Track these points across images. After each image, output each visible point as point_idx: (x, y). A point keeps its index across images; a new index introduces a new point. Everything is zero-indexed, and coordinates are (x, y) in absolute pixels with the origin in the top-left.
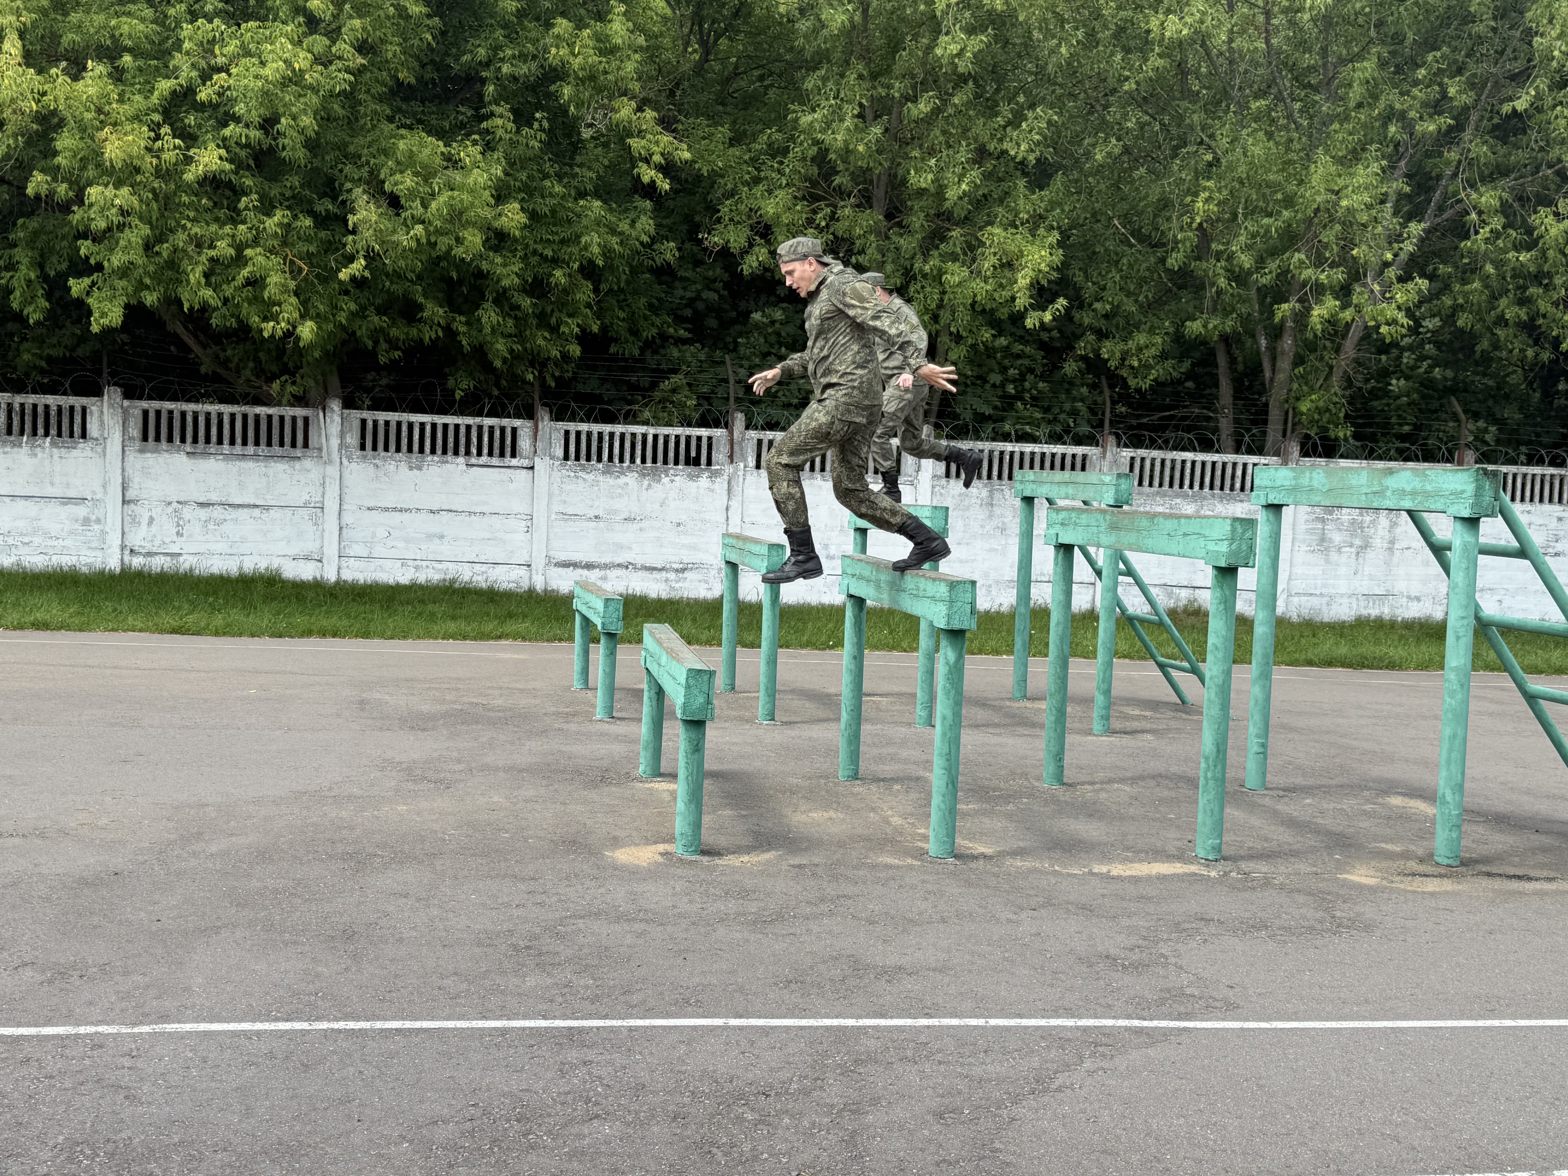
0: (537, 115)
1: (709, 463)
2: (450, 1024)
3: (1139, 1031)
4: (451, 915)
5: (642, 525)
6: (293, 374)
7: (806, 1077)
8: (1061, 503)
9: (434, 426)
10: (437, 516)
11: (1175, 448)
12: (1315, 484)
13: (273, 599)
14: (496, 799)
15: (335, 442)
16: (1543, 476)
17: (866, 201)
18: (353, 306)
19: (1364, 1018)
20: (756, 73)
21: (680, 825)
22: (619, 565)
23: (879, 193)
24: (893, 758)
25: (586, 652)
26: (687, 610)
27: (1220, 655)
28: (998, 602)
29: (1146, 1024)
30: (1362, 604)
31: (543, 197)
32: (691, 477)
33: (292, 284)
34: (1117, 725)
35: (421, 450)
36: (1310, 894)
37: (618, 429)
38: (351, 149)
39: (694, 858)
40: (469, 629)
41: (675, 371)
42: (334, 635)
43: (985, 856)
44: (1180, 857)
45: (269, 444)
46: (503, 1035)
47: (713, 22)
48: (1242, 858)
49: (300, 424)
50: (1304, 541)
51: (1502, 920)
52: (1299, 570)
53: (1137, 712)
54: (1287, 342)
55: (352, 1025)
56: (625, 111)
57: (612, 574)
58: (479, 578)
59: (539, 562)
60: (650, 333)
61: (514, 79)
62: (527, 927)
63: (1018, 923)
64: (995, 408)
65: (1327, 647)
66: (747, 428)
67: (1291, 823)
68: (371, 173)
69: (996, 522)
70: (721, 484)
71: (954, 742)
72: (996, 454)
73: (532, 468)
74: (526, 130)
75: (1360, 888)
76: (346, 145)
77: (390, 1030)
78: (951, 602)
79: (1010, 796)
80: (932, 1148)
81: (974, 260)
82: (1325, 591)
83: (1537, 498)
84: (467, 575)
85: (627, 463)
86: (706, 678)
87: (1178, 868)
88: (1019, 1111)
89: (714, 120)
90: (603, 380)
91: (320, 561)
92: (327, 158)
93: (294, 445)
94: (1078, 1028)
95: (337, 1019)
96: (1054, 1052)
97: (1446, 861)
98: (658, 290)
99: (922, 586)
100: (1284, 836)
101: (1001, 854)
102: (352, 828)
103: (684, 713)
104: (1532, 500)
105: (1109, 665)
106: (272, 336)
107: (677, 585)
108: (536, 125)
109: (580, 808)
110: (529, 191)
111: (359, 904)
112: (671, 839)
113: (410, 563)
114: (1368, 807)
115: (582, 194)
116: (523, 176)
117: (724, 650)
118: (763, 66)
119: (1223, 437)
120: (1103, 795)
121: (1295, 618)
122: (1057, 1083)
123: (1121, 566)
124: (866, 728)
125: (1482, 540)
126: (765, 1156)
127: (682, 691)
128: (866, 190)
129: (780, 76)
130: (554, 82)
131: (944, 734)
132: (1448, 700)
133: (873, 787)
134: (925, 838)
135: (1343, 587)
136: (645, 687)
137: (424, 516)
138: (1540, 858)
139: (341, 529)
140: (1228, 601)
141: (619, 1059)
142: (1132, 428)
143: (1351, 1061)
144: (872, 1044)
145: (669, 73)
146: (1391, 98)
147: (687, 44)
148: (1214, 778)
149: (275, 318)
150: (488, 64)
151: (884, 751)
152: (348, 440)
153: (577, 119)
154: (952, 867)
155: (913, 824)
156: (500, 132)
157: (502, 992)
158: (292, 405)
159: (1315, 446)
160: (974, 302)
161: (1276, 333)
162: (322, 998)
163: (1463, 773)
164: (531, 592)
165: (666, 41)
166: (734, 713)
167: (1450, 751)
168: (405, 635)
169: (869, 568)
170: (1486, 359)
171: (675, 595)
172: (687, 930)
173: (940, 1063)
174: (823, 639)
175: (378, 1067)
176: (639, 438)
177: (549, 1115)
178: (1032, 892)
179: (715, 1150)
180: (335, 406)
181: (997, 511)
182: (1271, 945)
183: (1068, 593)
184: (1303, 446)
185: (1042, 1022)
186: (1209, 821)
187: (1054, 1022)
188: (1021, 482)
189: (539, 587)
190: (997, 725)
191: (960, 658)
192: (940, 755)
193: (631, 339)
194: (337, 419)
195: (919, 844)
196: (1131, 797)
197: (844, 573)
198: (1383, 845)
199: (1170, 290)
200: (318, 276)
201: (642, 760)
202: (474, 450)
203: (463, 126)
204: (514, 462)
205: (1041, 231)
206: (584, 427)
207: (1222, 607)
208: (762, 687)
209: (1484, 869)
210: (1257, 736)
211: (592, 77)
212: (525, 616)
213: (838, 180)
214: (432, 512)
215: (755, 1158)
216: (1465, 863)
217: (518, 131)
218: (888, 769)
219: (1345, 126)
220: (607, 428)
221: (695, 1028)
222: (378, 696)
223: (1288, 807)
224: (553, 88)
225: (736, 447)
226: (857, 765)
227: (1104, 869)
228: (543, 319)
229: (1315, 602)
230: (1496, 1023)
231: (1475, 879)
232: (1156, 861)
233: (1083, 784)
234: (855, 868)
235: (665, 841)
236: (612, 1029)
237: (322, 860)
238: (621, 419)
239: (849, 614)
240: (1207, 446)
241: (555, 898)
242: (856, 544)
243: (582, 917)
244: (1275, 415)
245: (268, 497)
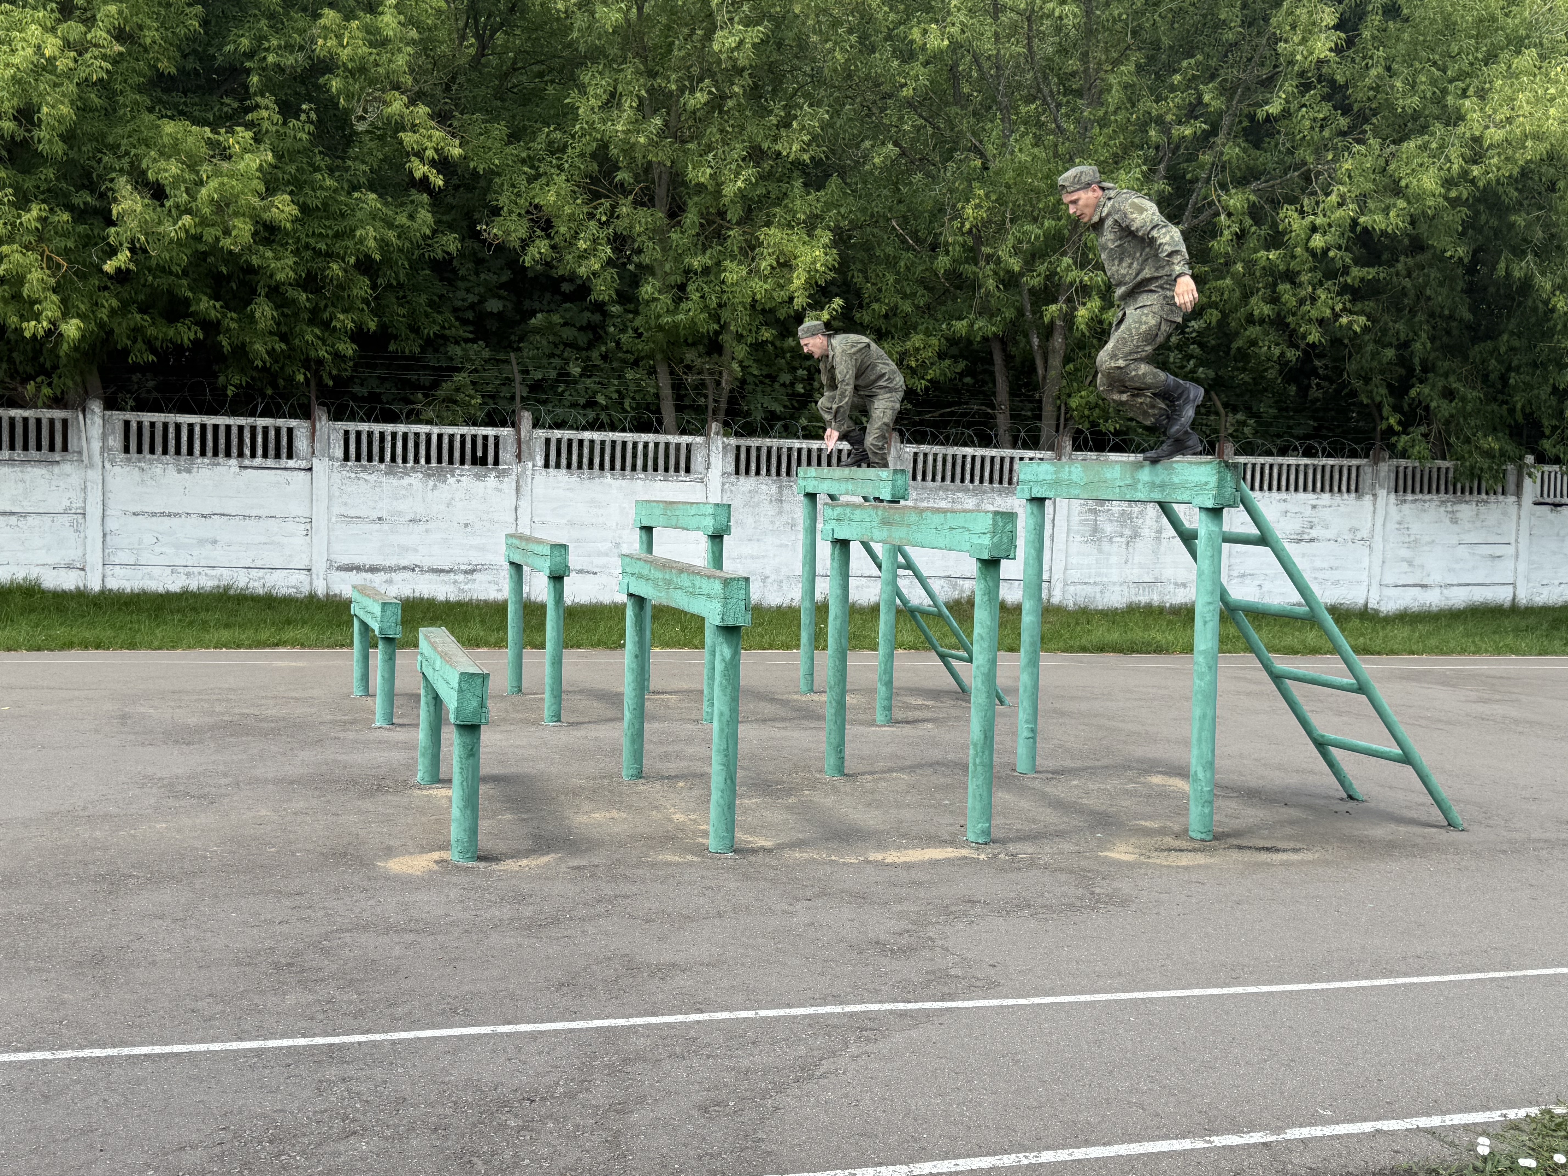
0: (304, 107)
1: (496, 462)
2: (203, 1047)
3: (903, 1014)
4: (209, 934)
5: (429, 526)
6: (49, 375)
7: (572, 1080)
8: (843, 499)
9: (203, 427)
10: (209, 521)
11: (956, 444)
12: (1074, 477)
13: (33, 610)
14: (263, 812)
15: (96, 445)
16: (1298, 466)
17: (645, 200)
18: (115, 303)
19: (1117, 991)
20: (536, 68)
21: (456, 832)
22: (405, 568)
23: (661, 192)
24: (679, 756)
25: (366, 658)
26: (477, 612)
27: (985, 645)
28: (789, 597)
29: (910, 1006)
30: (1133, 591)
31: (314, 190)
32: (478, 477)
33: (52, 281)
34: (898, 714)
35: (190, 452)
36: (1071, 872)
37: (401, 428)
38: (110, 140)
39: (470, 864)
40: (243, 637)
41: (458, 370)
42: (98, 647)
43: (764, 850)
44: (952, 842)
45: (25, 448)
46: (258, 1056)
47: (489, 17)
48: (1011, 840)
49: (58, 426)
50: (1078, 532)
51: (1249, 891)
52: (1073, 560)
53: (920, 702)
54: (1058, 341)
55: (97, 1052)
56: (397, 105)
57: (398, 577)
58: (256, 584)
59: (320, 567)
60: (430, 330)
61: (279, 68)
62: (290, 943)
63: (792, 914)
64: (785, 407)
65: (1101, 633)
66: (535, 426)
67: (1058, 805)
68: (132, 163)
69: (785, 518)
70: (509, 484)
71: (731, 738)
72: (785, 450)
73: (310, 469)
74: (293, 122)
75: (1119, 864)
76: (104, 135)
77: (137, 1056)
78: (726, 599)
79: (791, 789)
80: (696, 1143)
81: (753, 260)
82: (1098, 580)
83: (1292, 487)
84: (242, 581)
85: (411, 463)
86: (480, 681)
87: (949, 853)
88: (784, 1100)
89: (493, 116)
90: (382, 380)
91: (83, 569)
92: (84, 149)
93: (52, 448)
94: (844, 1014)
95: (81, 1047)
96: (820, 1039)
97: (1199, 836)
98: (439, 287)
99: (698, 584)
100: (1050, 817)
101: (780, 847)
102: (106, 849)
103: (457, 718)
104: (1287, 489)
105: (890, 656)
106: (34, 335)
107: (466, 587)
108: (303, 117)
109: (355, 818)
110: (296, 186)
111: (111, 926)
112: (446, 847)
113: (181, 570)
114: (1130, 786)
115: (355, 188)
116: (292, 168)
117: (509, 653)
118: (541, 62)
119: (1001, 432)
120: (883, 784)
121: (1071, 606)
122: (822, 1070)
123: (900, 559)
124: (649, 727)
125: (1226, 528)
126: (527, 1161)
127: (455, 695)
128: (647, 188)
129: (560, 72)
130: (324, 74)
131: (722, 730)
132: (1197, 681)
133: (658, 786)
134: (706, 834)
135: (1114, 575)
136: (422, 692)
137: (193, 520)
138: (1288, 830)
139: (104, 535)
140: (992, 592)
141: (379, 1074)
142: (915, 424)
143: (1103, 1032)
144: (642, 1042)
145: (445, 67)
146: (1147, 104)
147: (463, 38)
148: (983, 764)
149: (37, 317)
150: (250, 55)
151: (670, 749)
152: (111, 442)
153: (347, 112)
154: (731, 862)
155: (695, 821)
156: (266, 125)
157: (260, 1012)
158: (50, 407)
159: (1086, 440)
160: (754, 300)
161: (1048, 332)
162: (67, 1026)
163: (1213, 751)
164: (312, 597)
165: (442, 34)
166: (519, 716)
167: (1201, 730)
168: (174, 645)
169: (647, 567)
170: (1243, 356)
171: (465, 597)
172: (459, 938)
173: (708, 1057)
174: (615, 638)
175: (123, 1095)
176: (423, 438)
177: (304, 1135)
178: (809, 883)
179: (475, 1160)
180: (96, 407)
181: (787, 507)
182: (1033, 924)
183: (845, 587)
184: (1075, 440)
185: (811, 1011)
186: (978, 806)
187: (822, 1010)
188: (804, 479)
189: (321, 591)
190: (783, 719)
191: (736, 654)
192: (719, 751)
193: (412, 336)
194: (99, 421)
195: (701, 840)
196: (909, 785)
197: (624, 572)
198: (1143, 823)
199: (948, 290)
200: (76, 273)
201: (420, 767)
202: (247, 452)
203: (229, 117)
204: (291, 463)
205: (818, 232)
206: (364, 427)
207: (986, 598)
208: (548, 688)
209: (1236, 842)
210: (1027, 722)
211: (362, 69)
212: (304, 623)
213: (620, 176)
214: (203, 516)
215: (516, 1165)
216: (1217, 837)
217: (285, 123)
218: (673, 767)
219: (1105, 131)
220: (389, 428)
221: (461, 1037)
222: (142, 709)
223: (1057, 790)
224: (321, 81)
225: (524, 447)
226: (641, 764)
227: (879, 857)
228: (315, 317)
229: (1089, 590)
230: (1240, 990)
231: (1227, 852)
232: (929, 846)
233: (863, 774)
234: (636, 866)
235: (440, 848)
236: (374, 1044)
237: (73, 883)
238: (404, 417)
239: (630, 613)
240: (986, 441)
241: (322, 913)
242: (642, 542)
243: (349, 931)
244: (1048, 409)
245: (25, 503)
